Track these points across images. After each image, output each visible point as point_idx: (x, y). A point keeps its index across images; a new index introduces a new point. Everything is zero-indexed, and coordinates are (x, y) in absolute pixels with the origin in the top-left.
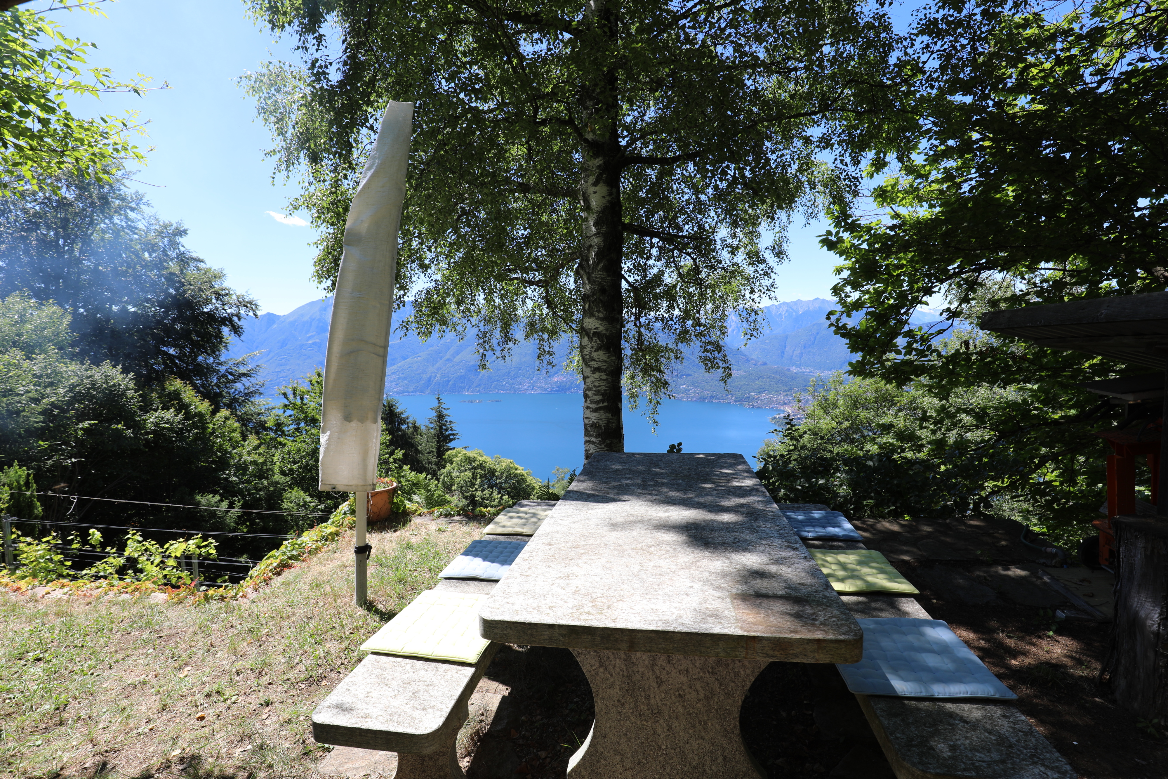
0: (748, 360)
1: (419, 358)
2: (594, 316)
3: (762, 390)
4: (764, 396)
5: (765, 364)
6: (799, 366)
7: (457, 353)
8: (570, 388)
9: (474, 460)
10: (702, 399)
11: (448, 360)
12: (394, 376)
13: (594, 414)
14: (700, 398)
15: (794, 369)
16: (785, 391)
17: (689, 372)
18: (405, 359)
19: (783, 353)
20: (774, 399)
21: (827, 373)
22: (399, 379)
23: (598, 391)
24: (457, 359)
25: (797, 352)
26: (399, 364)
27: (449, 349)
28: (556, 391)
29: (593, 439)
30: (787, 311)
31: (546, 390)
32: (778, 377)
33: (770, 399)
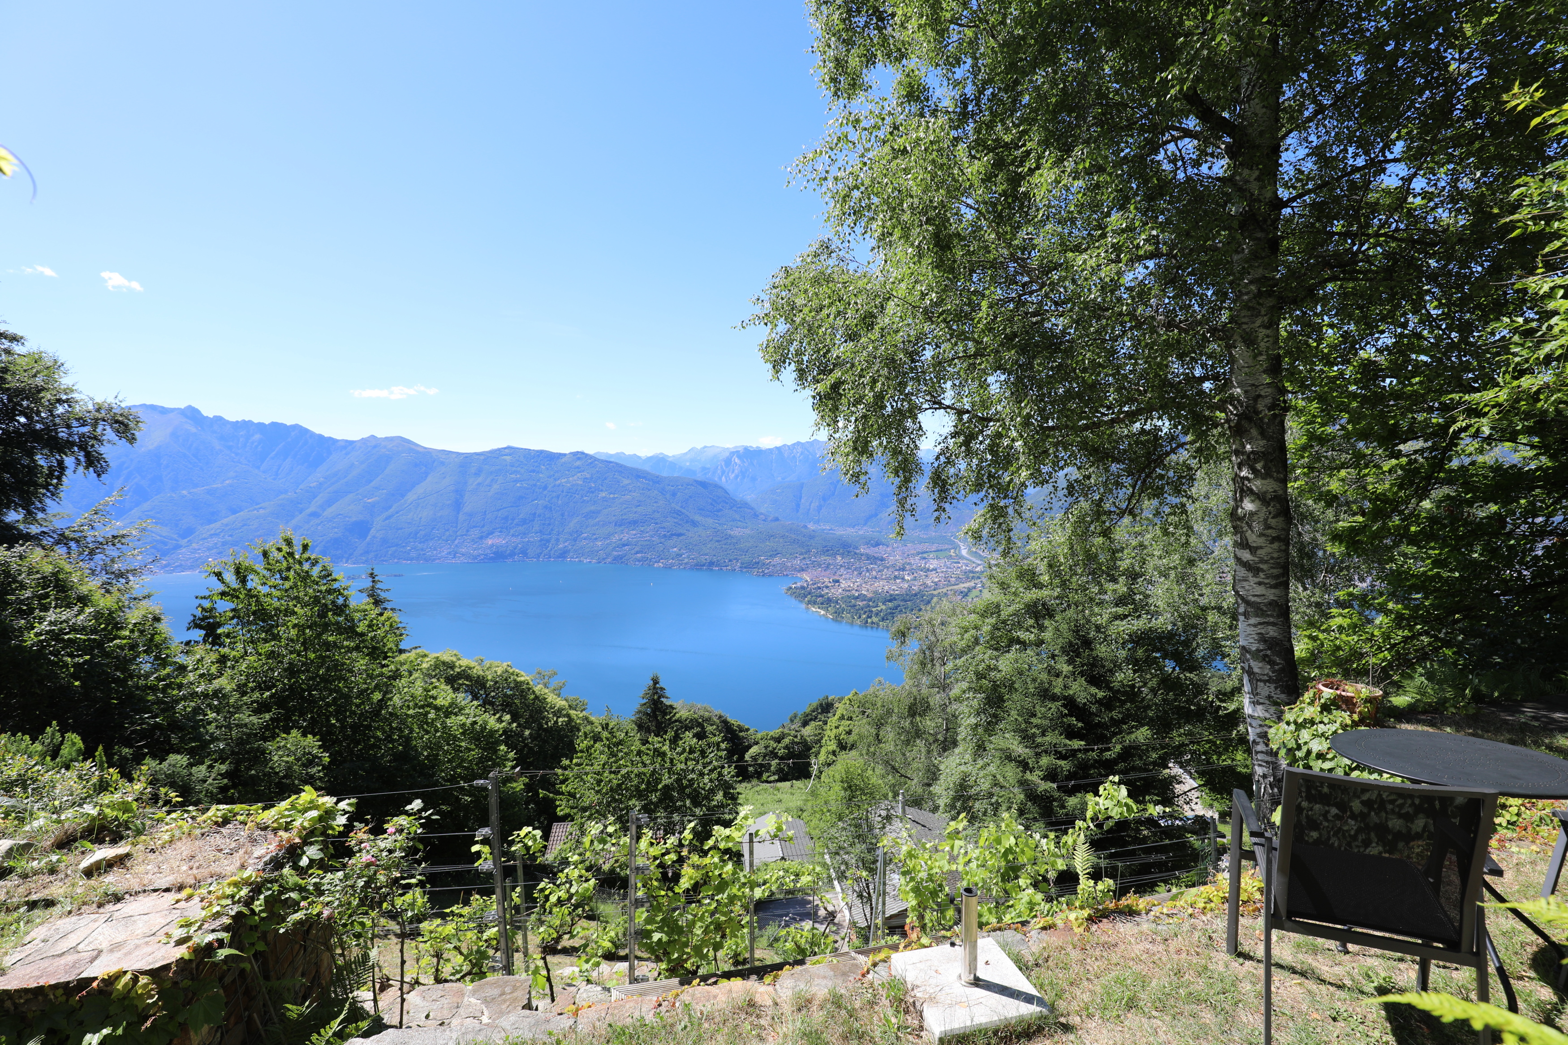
0: (756, 516)
1: (261, 511)
2: (1271, 477)
3: (775, 554)
4: (777, 560)
5: (777, 519)
6: (817, 522)
7: (329, 503)
8: (512, 554)
9: (452, 666)
10: (698, 567)
11: (315, 515)
12: (215, 540)
13: (1273, 591)
14: (697, 565)
15: (811, 526)
16: (801, 554)
17: (681, 531)
18: (234, 512)
19: (798, 506)
20: (789, 564)
21: (850, 531)
22: (224, 544)
23: (1279, 563)
24: (329, 512)
25: (815, 505)
26: (225, 521)
27: (315, 497)
28: (491, 558)
29: (1272, 620)
30: (802, 453)
31: (475, 558)
32: (794, 536)
33: (783, 565)
